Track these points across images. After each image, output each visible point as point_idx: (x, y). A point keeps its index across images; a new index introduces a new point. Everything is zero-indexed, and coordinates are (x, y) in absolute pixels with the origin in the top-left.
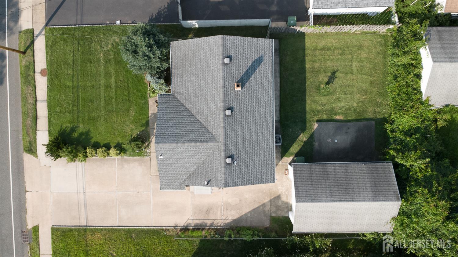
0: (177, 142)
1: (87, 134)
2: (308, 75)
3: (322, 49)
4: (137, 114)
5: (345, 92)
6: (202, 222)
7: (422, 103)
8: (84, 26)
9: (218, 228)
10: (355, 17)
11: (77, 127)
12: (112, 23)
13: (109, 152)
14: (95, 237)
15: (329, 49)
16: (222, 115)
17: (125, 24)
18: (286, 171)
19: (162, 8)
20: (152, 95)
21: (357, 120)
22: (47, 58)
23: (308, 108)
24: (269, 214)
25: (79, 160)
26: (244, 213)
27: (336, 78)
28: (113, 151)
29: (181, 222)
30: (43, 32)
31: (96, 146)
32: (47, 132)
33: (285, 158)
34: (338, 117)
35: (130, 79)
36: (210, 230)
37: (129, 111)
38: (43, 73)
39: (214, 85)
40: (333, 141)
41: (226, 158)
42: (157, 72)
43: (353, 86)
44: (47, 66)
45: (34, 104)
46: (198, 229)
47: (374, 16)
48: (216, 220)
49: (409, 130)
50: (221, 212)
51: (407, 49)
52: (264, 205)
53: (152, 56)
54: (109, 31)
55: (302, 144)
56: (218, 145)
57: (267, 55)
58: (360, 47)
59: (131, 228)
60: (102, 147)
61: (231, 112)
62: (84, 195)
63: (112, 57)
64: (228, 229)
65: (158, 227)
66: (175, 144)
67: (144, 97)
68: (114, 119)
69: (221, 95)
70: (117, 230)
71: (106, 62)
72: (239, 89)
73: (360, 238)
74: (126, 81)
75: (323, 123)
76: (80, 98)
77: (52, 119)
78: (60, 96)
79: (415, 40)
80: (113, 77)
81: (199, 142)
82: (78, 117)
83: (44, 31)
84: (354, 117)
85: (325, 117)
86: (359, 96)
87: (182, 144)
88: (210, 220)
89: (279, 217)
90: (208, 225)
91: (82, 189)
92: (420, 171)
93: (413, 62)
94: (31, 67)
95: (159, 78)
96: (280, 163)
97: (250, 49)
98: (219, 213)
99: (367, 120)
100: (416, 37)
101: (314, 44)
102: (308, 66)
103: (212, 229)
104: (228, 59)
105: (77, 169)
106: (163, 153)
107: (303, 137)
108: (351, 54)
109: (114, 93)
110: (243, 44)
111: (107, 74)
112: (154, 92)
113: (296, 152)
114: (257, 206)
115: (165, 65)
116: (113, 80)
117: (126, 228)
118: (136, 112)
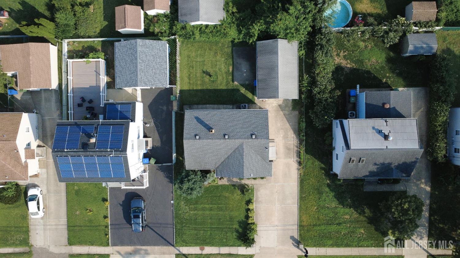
0: (243, 166)
1: (240, 223)
2: (205, 88)
3: (190, 79)
4: (228, 192)
5: (215, 65)
6: (295, 153)
7: (223, 24)
8: (174, 223)
9: (299, 143)
10: (171, 60)
11: (235, 229)
12: (172, 205)
13: (251, 209)
14: (305, 220)
15: (189, 75)
16: (228, 140)
17: (173, 198)
18: (264, 101)
19: (164, 175)
20: (216, 182)
21: (233, 58)
22: (194, 246)
23: (224, 88)
24: (291, 111)
25: (256, 228)
26: (290, 127)
27: (207, 71)
28: (251, 207)
29: (295, 166)
30: (178, 248)
31: (247, 217)
32: (239, 247)
33: (256, 102)
34: (231, 70)
35: (207, 195)
36: (300, 148)
37: (226, 197)
38: (202, 249)
39: (211, 145)
40: (245, 72)
41: (252, 138)
42: (202, 178)
43: (212, 61)
44: (198, 246)
45: (221, 255)
46: (300, 155)
47: (170, 48)
48: (294, 144)
49: (238, 31)
50: (289, 141)
51: (191, 33)
52: (284, 115)
53: (194, 180)
54: (177, 207)
55: (247, 91)
56: (245, 143)
57: (194, 114)
58: (189, 57)
59: (299, 197)
60: (248, 214)
61: (226, 135)
62: (278, 226)
63: (193, 206)
64: (300, 136)
65: (298, 180)
66: (244, 167)
67: (217, 187)
68: (231, 206)
69: (217, 141)
70: (300, 206)
71: (196, 210)
72: (213, 131)
73: (304, 57)
74: (208, 198)
75: (234, 78)
76: (218, 226)
77: (231, 244)
78: (217, 239)
79: (186, 29)
80: (205, 206)
81: (243, 153)
82: (229, 228)
83: (176, 247)
84: (231, 60)
85: (231, 77)
86: (218, 57)
87: (244, 163)
88: (294, 148)
89: (292, 105)
90: (297, 149)
91: (275, 227)
92: (262, 26)
93: (198, 29)
94: (199, 256)
95: (206, 177)
96: (259, 104)
97: (191, 124)
98: (290, 142)
99: (232, 52)
100: (184, 28)
101: (186, 84)
102: (199, 88)
103: (300, 146)
104: (197, 136)
105: (262, 230)
106: (249, 174)
107: (243, 90)
108: (193, 62)
109: (215, 206)
110: (188, 128)
111: (203, 209)
112: (214, 181)
113: (252, 95)
114: (285, 119)
115: (199, 173)
116: (207, 206)
117: (299, 200)
118: (227, 192)
